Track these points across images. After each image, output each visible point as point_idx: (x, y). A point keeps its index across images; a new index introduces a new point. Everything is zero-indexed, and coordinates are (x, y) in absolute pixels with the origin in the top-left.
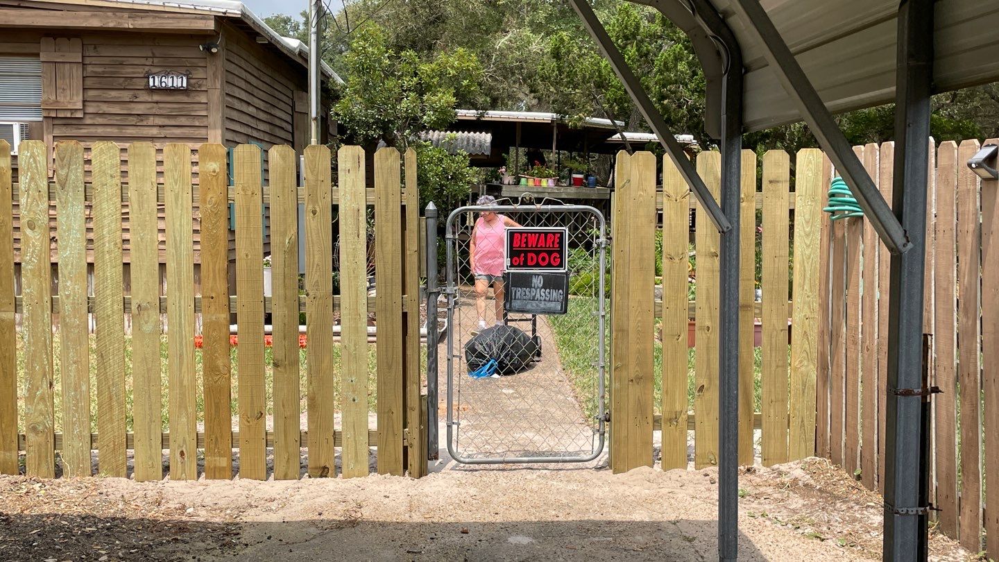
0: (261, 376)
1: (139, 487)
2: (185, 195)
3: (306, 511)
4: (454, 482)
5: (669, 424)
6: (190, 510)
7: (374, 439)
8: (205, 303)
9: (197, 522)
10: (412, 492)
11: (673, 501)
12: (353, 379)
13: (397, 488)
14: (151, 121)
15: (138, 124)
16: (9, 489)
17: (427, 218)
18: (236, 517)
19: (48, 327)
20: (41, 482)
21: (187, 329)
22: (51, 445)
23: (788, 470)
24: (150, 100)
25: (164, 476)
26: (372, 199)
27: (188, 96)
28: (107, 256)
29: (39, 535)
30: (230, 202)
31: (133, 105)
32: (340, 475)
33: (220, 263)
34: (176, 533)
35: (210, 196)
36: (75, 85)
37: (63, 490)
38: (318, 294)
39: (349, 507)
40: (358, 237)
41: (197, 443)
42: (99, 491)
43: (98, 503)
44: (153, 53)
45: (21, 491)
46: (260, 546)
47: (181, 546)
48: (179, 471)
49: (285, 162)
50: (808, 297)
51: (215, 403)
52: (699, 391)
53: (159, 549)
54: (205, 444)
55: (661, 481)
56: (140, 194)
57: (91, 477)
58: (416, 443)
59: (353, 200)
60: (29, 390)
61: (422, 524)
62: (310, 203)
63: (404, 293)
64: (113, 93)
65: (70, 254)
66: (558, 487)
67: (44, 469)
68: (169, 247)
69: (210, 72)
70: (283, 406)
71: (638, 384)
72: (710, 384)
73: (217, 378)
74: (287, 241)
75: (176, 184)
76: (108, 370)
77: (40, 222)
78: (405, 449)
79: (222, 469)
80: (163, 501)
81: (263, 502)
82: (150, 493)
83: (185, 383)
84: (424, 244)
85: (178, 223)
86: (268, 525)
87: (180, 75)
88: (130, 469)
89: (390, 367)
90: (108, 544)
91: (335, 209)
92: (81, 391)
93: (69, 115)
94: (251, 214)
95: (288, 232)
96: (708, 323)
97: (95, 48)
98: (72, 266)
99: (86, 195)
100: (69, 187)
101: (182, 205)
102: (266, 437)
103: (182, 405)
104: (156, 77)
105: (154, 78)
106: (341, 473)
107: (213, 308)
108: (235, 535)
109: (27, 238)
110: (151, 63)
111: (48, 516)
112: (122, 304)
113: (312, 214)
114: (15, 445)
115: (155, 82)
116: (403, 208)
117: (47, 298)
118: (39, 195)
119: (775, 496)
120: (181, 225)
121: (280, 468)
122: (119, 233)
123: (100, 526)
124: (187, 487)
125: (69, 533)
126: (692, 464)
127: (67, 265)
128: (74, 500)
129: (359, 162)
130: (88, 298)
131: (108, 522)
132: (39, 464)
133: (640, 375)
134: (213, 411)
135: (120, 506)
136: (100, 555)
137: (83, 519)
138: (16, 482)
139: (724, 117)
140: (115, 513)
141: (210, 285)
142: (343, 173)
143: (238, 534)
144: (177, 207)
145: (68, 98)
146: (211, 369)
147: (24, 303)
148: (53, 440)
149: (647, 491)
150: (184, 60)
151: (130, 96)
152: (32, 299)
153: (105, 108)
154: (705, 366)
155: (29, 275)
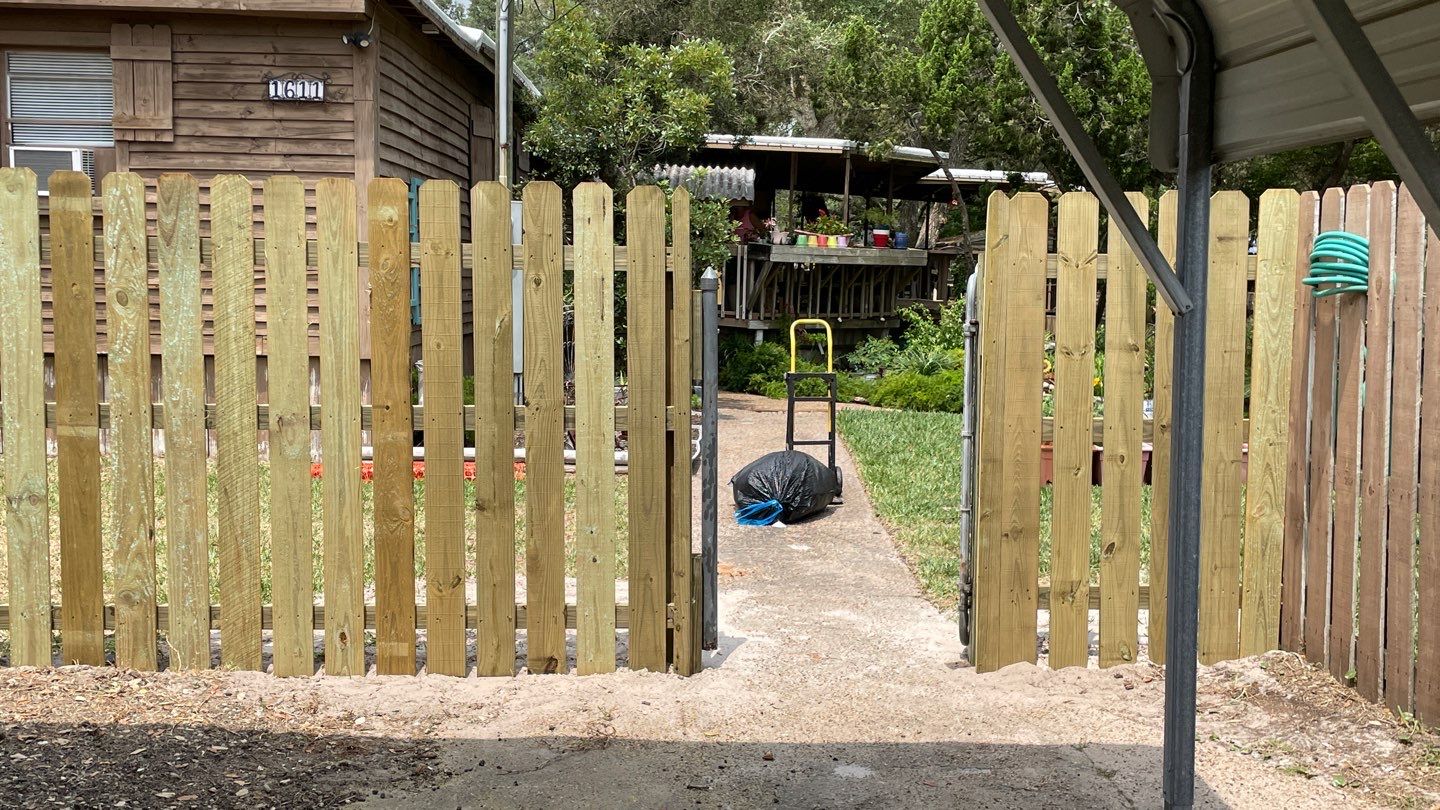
0: (458, 524)
1: (282, 686)
2: (348, 255)
3: (531, 723)
4: (742, 682)
5: (1061, 600)
6: (359, 721)
7: (623, 618)
8: (377, 414)
9: (374, 739)
10: (684, 696)
11: (1072, 715)
12: (594, 530)
13: (660, 692)
14: (272, 147)
15: (252, 152)
16: (93, 686)
17: (703, 291)
18: (429, 732)
19: (147, 449)
20: (139, 676)
21: (351, 453)
22: (152, 622)
23: (1241, 670)
24: (270, 117)
25: (316, 670)
26: (623, 263)
27: (326, 111)
28: (233, 346)
29: (145, 757)
30: (413, 266)
31: (245, 124)
32: (574, 670)
33: (398, 356)
34: (343, 755)
35: (384, 256)
36: (161, 94)
37: (173, 689)
38: (543, 402)
39: (594, 719)
40: (602, 317)
41: (365, 620)
42: (225, 691)
43: (226, 709)
44: (274, 47)
45: (111, 690)
46: (470, 774)
47: (355, 775)
48: (339, 663)
49: (495, 207)
50: (1274, 412)
51: (391, 563)
52: (1106, 552)
53: (323, 779)
54: (376, 623)
55: (1050, 684)
56: (282, 255)
57: (211, 670)
58: (685, 623)
59: (595, 263)
60: (119, 542)
61: (704, 746)
62: (532, 266)
63: (668, 403)
64: (218, 107)
65: (180, 342)
66: (898, 692)
67: (142, 657)
68: (325, 332)
69: (358, 74)
70: (491, 568)
71: (1015, 539)
72: (1124, 542)
73: (394, 526)
74: (498, 325)
75: (334, 240)
76: (234, 514)
77: (134, 294)
78: (670, 633)
79: (401, 660)
80: (321, 707)
81: (465, 709)
82: (300, 695)
83: (348, 533)
84: (698, 330)
85: (338, 297)
86: (475, 744)
87: (313, 79)
88: (268, 658)
89: (647, 511)
90: (247, 771)
91: (568, 276)
92: (195, 544)
93: (152, 139)
94: (445, 285)
95: (499, 311)
96: (1122, 451)
97: (190, 39)
98: (182, 359)
99: (201, 255)
100: (177, 242)
101: (343, 270)
102: (466, 614)
103: (343, 566)
104: (279, 83)
105: (276, 84)
106: (575, 666)
107: (388, 423)
108: (431, 758)
109: (117, 318)
110: (271, 63)
111: (155, 727)
112: (256, 415)
113: (534, 285)
114: (99, 621)
115: (278, 90)
116: (669, 276)
117: (145, 407)
118: (133, 254)
119: (1227, 708)
120: (341, 300)
121: (487, 659)
122: (251, 311)
123: (233, 743)
124: (352, 685)
125: (190, 753)
126: (1093, 660)
127: (176, 358)
128: (190, 704)
129: (604, 208)
130: (206, 407)
131: (243, 738)
132: (134, 650)
133: (1019, 528)
134: (388, 575)
135: (259, 713)
136: (236, 788)
137: (206, 732)
138: (103, 677)
139: (1184, 139)
140: (251, 723)
141: (385, 389)
142: (580, 224)
143: (435, 757)
144: (336, 274)
145: (151, 113)
146: (385, 513)
147: (112, 414)
148: (154, 615)
149: (1032, 700)
150: (319, 57)
151: (241, 111)
152: (123, 408)
153: (205, 128)
154: (1116, 515)
155: (119, 372)
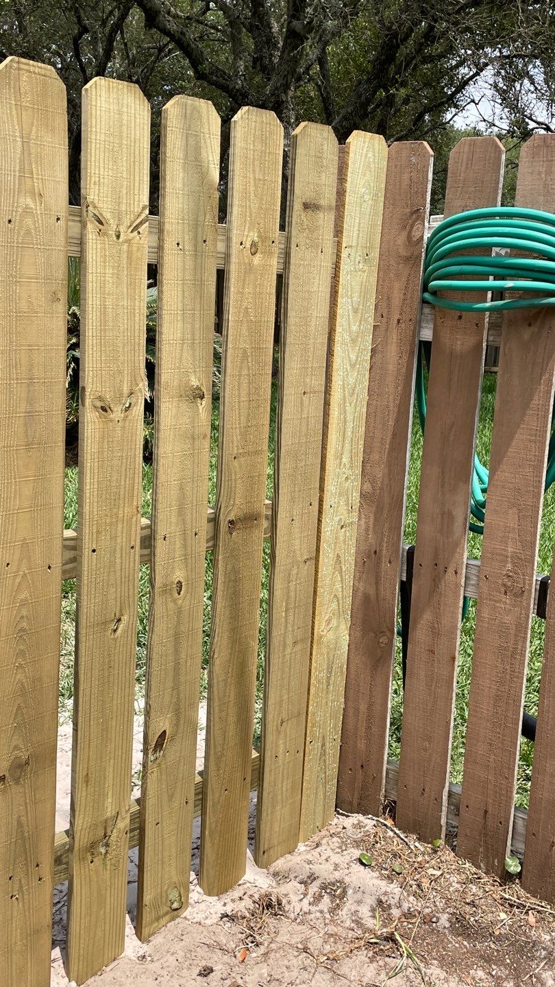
5: (90, 858)
50: (347, 479)
52: (155, 751)
72: (177, 725)
96: (179, 575)
133: (24, 758)
154: (169, 684)
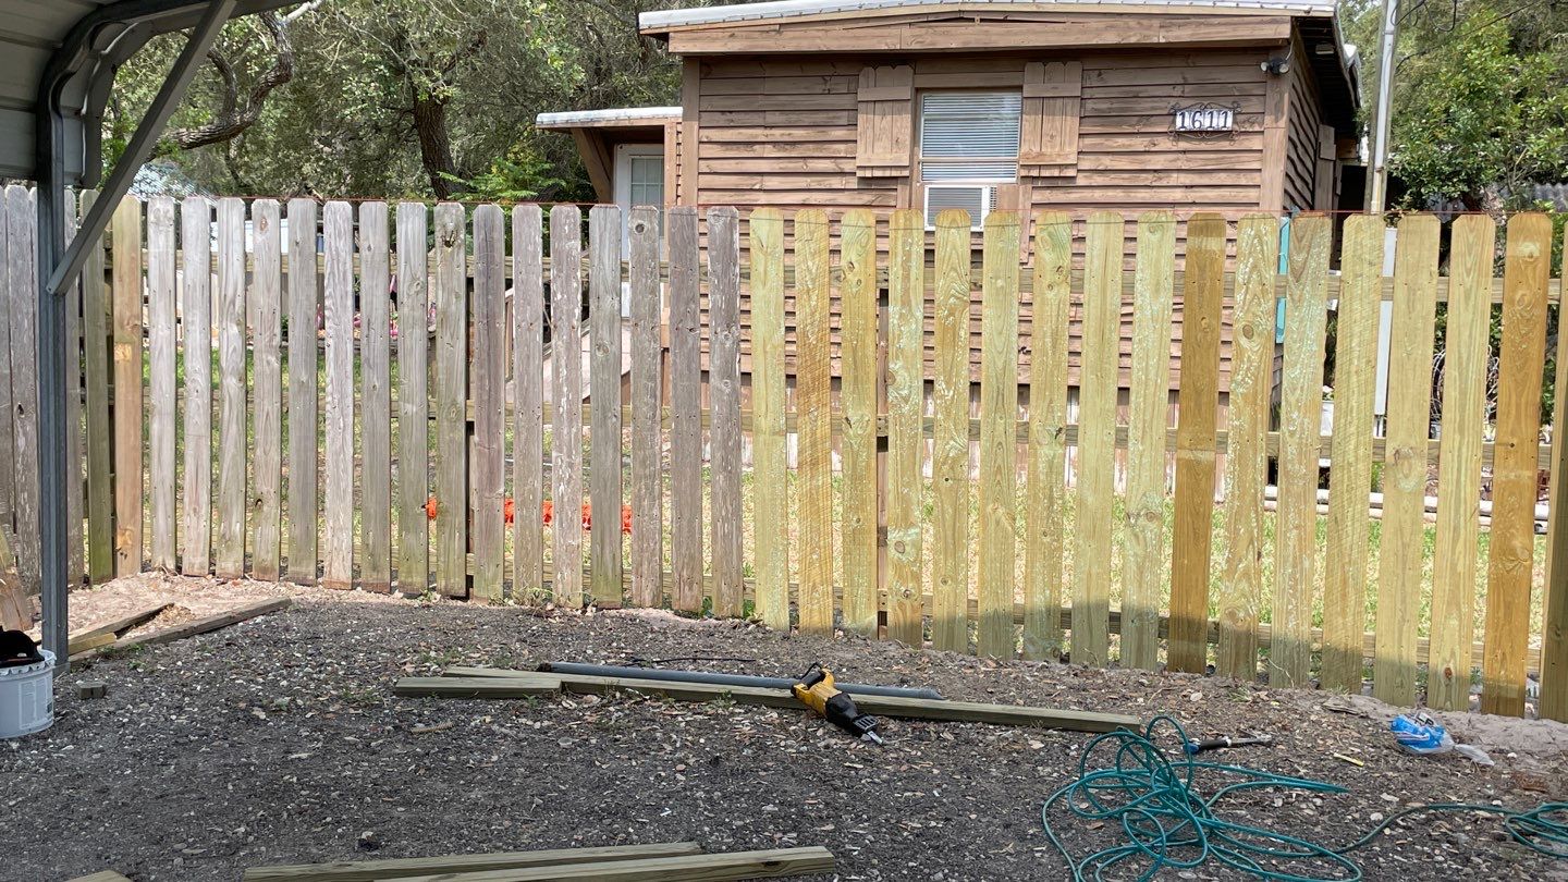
2: (1482, 291)
8: (1500, 451)
15: (1154, 184)
21: (1468, 490)
22: (1254, 640)
24: (1175, 149)
27: (1232, 140)
28: (1354, 379)
31: (1148, 157)
33: (1527, 394)
35: (1520, 293)
44: (1184, 78)
45: (1245, 699)
48: (1442, 698)
51: (1502, 603)
54: (1485, 663)
56: (1411, 290)
60: (1227, 561)
64: (1121, 141)
65: (1303, 374)
67: (1243, 672)
68: (1451, 368)
69: (1271, 101)
73: (1511, 565)
75: (1468, 276)
76: (1344, 541)
77: (1260, 328)
79: (1510, 701)
83: (1460, 568)
85: (1468, 333)
87: (1223, 109)
92: (1302, 569)
93: (1057, 174)
97: (1100, 75)
98: (1302, 391)
100: (1306, 279)
101: (1475, 306)
103: (1455, 601)
104: (1187, 114)
105: (1183, 115)
107: (1511, 461)
109: (1240, 352)
110: (1179, 94)
112: (1371, 447)
114: (1203, 634)
115: (1184, 122)
117: (1262, 435)
118: (1262, 290)
120: (1470, 336)
122: (1374, 346)
127: (1295, 390)
132: (1235, 664)
134: (1501, 614)
141: (1510, 426)
144: (1466, 309)
145: (1057, 148)
146: (1502, 551)
147: (1229, 441)
150: (1231, 85)
151: (1145, 143)
152: (1241, 436)
153: (1107, 162)
155: (1240, 401)
